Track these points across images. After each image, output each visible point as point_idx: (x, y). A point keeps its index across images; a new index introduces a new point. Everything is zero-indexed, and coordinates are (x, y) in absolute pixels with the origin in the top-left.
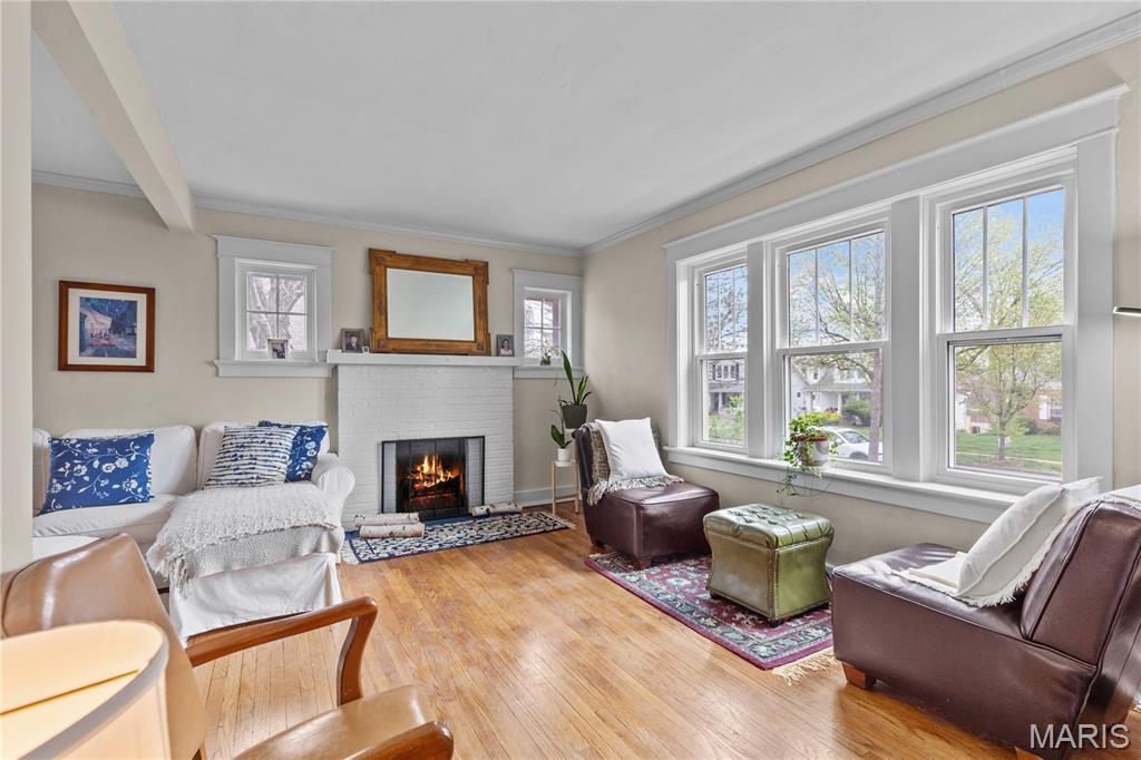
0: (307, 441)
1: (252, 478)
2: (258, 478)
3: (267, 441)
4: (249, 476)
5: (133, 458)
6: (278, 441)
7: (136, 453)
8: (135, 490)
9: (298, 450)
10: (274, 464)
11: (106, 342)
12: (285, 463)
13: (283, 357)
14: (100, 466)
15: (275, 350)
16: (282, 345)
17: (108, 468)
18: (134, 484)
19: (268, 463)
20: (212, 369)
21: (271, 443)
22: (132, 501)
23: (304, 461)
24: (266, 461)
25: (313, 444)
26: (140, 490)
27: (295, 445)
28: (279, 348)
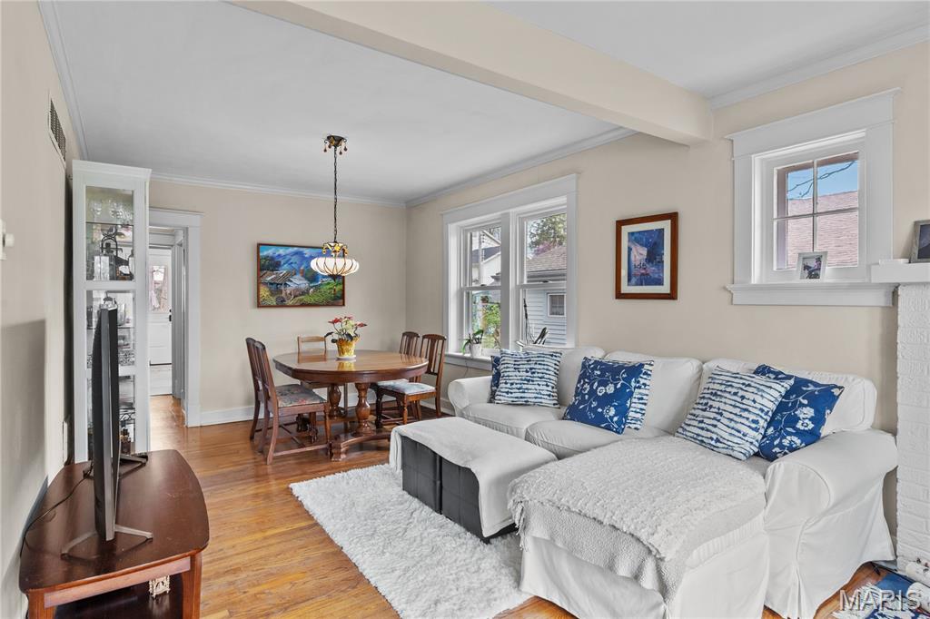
0: (802, 405)
1: (712, 439)
2: (717, 441)
3: (741, 393)
4: (709, 435)
5: (619, 386)
6: (752, 397)
7: (622, 382)
8: (611, 418)
9: (782, 417)
10: (739, 426)
11: (643, 271)
12: (756, 430)
13: (816, 276)
14: (597, 388)
15: (806, 267)
16: (819, 260)
17: (601, 391)
18: (612, 412)
19: (732, 424)
20: (727, 296)
21: (743, 397)
22: (608, 428)
23: (790, 434)
24: (732, 420)
25: (810, 412)
26: (615, 419)
27: (781, 407)
28: (813, 264)
